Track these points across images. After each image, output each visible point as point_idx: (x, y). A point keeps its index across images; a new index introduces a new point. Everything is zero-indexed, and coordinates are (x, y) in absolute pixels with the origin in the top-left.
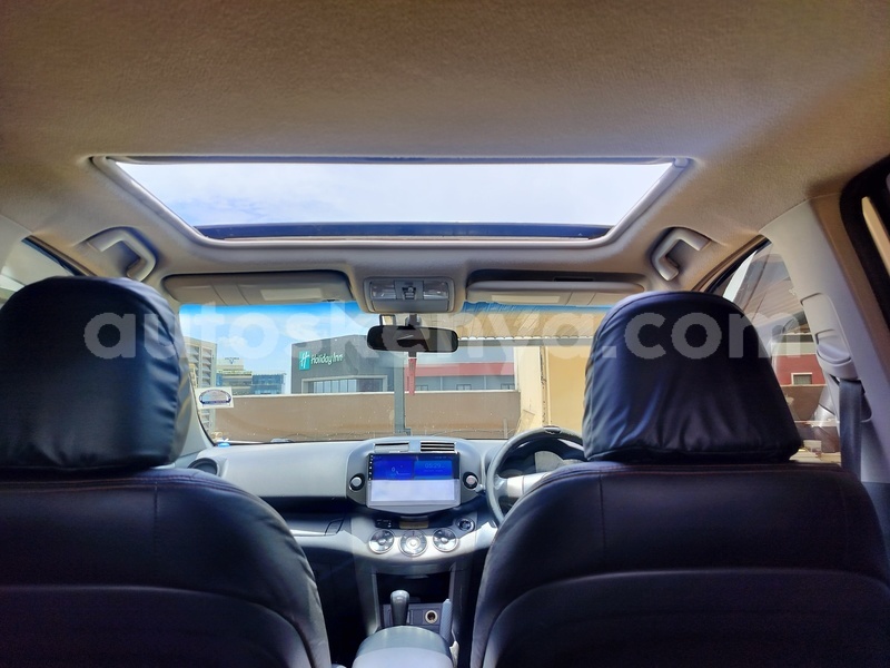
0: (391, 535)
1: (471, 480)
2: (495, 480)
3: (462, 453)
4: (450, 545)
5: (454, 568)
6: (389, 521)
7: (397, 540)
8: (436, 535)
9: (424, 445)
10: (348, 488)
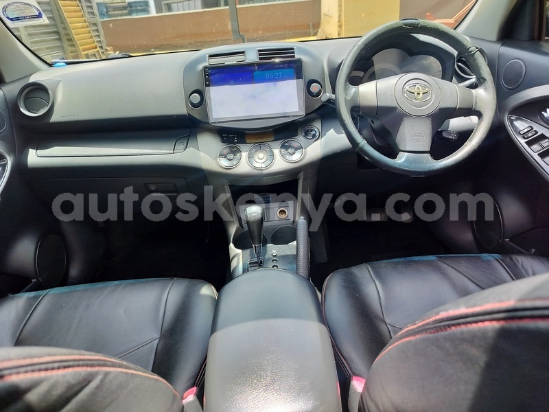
0: (239, 151)
1: (315, 88)
2: (346, 90)
3: (304, 58)
4: (296, 156)
5: (301, 176)
6: (233, 136)
7: (244, 155)
8: (283, 146)
9: (262, 53)
10: (187, 106)
